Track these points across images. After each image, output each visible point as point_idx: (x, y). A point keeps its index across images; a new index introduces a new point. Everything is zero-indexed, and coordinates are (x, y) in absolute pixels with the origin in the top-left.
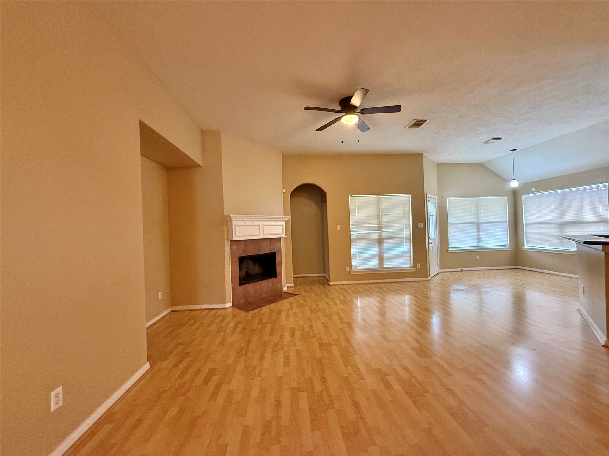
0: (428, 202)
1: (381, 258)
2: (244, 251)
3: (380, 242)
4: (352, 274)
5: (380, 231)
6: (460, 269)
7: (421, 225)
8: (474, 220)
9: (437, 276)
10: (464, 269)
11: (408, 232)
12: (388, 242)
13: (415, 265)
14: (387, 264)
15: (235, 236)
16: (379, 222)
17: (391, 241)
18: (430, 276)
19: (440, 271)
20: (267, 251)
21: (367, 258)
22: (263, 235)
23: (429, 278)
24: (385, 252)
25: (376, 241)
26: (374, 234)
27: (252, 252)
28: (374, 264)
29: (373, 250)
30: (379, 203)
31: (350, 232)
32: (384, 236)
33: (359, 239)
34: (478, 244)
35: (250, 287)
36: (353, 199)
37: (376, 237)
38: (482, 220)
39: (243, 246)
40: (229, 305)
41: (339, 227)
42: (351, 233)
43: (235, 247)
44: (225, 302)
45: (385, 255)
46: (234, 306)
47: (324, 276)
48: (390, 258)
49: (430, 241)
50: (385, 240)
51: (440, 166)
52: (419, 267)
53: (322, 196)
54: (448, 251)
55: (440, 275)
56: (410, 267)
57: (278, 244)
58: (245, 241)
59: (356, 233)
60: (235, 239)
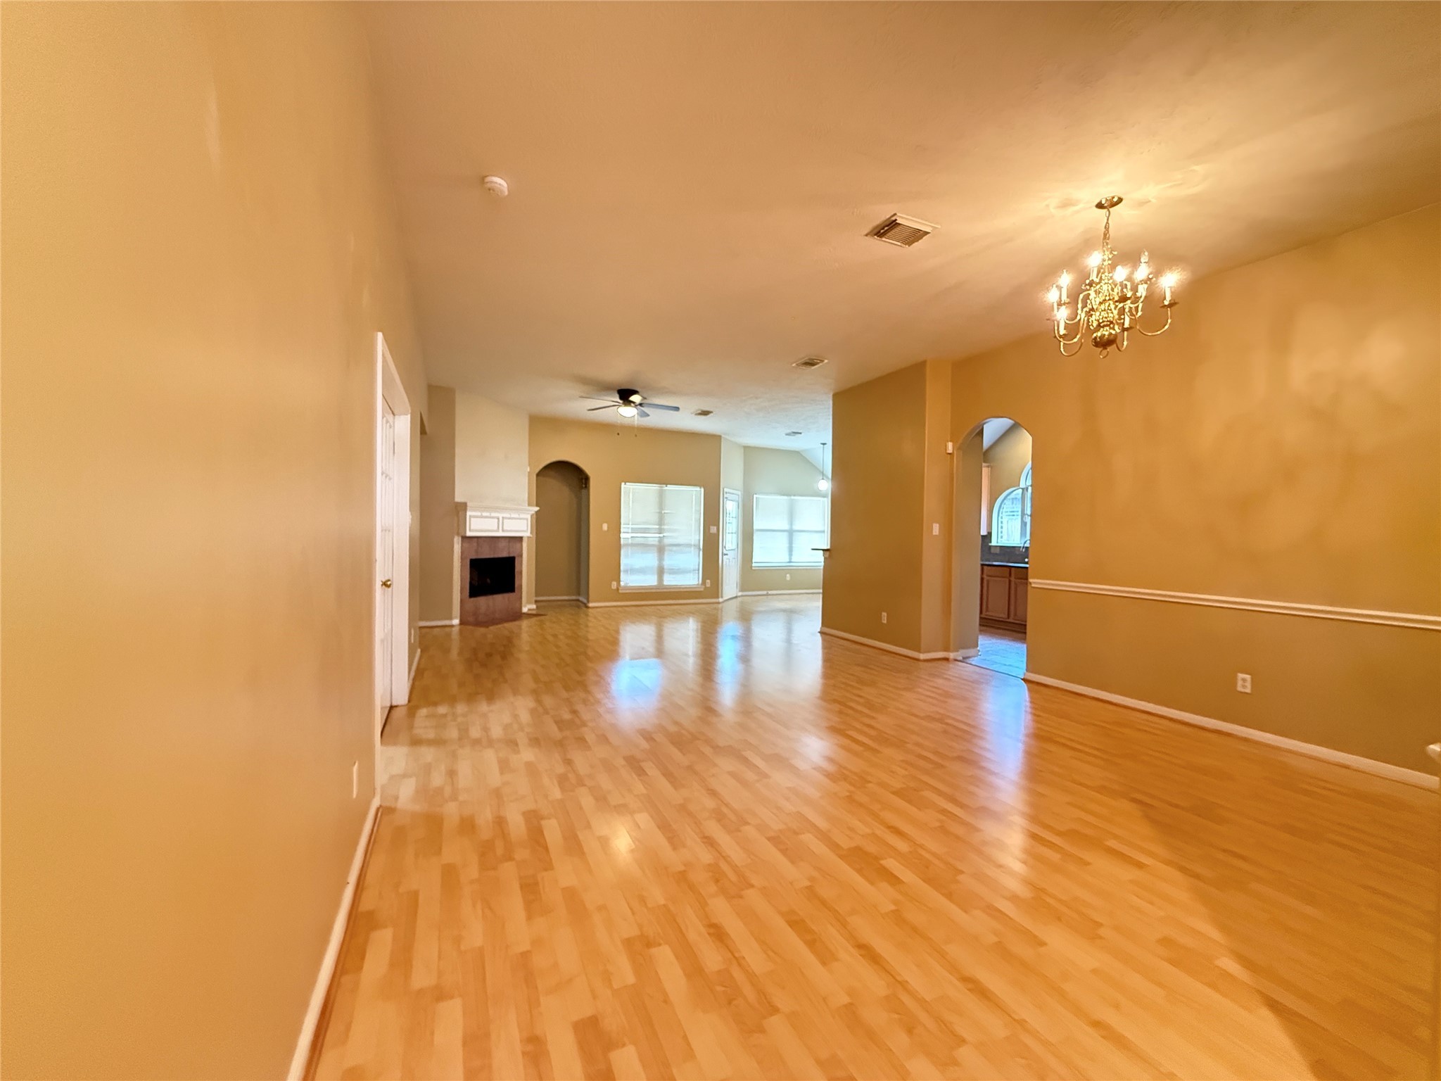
0: (725, 500)
1: (661, 572)
2: (477, 552)
3: (661, 549)
4: (620, 591)
5: (661, 535)
6: (765, 592)
7: (713, 529)
8: (786, 527)
9: (735, 600)
10: (770, 592)
11: (697, 538)
12: (671, 551)
13: (704, 583)
14: (669, 581)
15: (470, 530)
16: (661, 521)
17: (674, 548)
18: (722, 597)
19: (740, 594)
20: (504, 554)
21: (642, 571)
22: (503, 531)
23: (721, 600)
24: (667, 563)
25: (656, 549)
26: (653, 538)
27: (486, 553)
28: (650, 581)
29: (651, 560)
30: (661, 495)
31: (620, 533)
32: (666, 541)
33: (632, 545)
34: (790, 559)
35: (483, 602)
36: (627, 488)
37: (656, 543)
38: (796, 527)
39: (475, 544)
40: (456, 622)
41: (605, 527)
42: (622, 535)
43: (466, 545)
44: (451, 618)
45: (665, 567)
46: (462, 623)
47: (578, 600)
48: (674, 572)
49: (725, 552)
50: (667, 548)
51: (748, 450)
52: (708, 585)
53: (582, 479)
54: (752, 567)
55: (739, 599)
56: (698, 584)
57: (518, 545)
58: (480, 540)
59: (629, 536)
60: (469, 534)
